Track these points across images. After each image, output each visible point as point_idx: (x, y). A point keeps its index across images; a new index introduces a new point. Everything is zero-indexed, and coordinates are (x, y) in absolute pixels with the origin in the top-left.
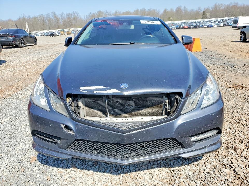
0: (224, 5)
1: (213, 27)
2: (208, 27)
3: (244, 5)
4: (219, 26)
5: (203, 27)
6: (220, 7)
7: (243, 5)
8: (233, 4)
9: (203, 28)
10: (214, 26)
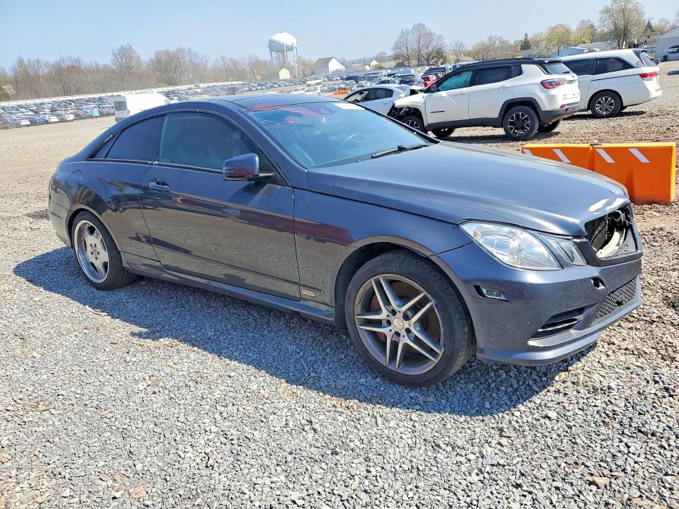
0: (46, 63)
1: (47, 122)
2: (33, 123)
3: (97, 65)
4: (62, 121)
5: (18, 126)
6: (36, 68)
7: (94, 65)
8: (67, 63)
9: (20, 127)
10: (52, 120)
